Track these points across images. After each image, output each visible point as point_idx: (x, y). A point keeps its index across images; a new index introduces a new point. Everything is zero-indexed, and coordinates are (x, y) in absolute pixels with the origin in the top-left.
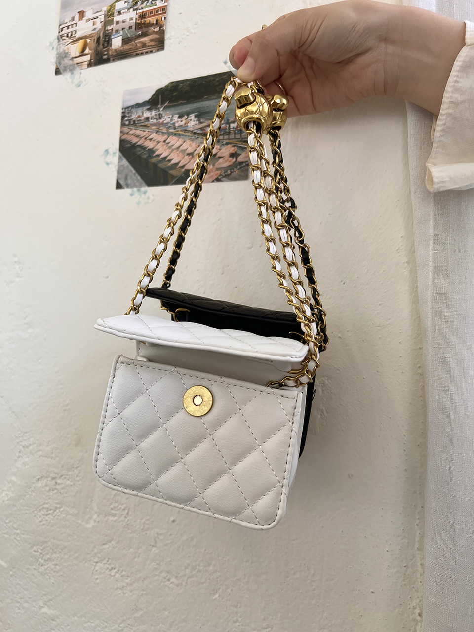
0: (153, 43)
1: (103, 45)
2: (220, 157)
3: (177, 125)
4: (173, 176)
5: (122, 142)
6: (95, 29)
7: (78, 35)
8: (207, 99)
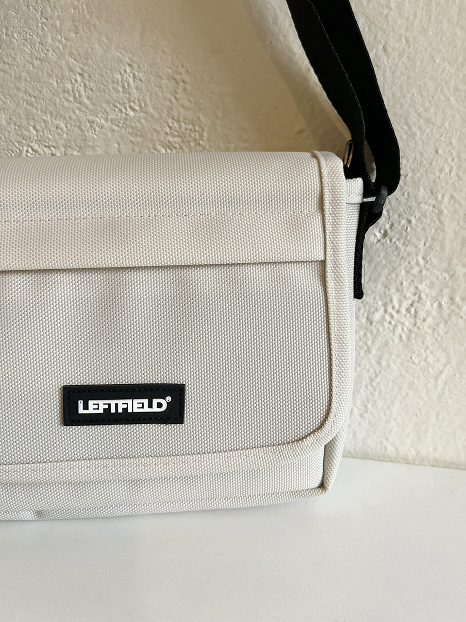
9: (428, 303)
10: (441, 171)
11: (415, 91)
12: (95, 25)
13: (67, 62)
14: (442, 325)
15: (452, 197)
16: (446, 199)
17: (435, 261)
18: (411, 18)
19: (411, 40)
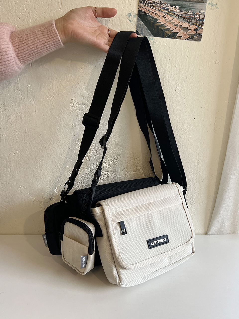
2: (189, 30)
3: (170, 10)
4: (166, 34)
5: (139, 11)
9: (188, 201)
10: (190, 176)
11: (185, 162)
12: (120, 148)
13: (113, 155)
14: (191, 205)
15: (192, 181)
16: (191, 181)
17: (189, 193)
18: (185, 149)
19: (184, 153)
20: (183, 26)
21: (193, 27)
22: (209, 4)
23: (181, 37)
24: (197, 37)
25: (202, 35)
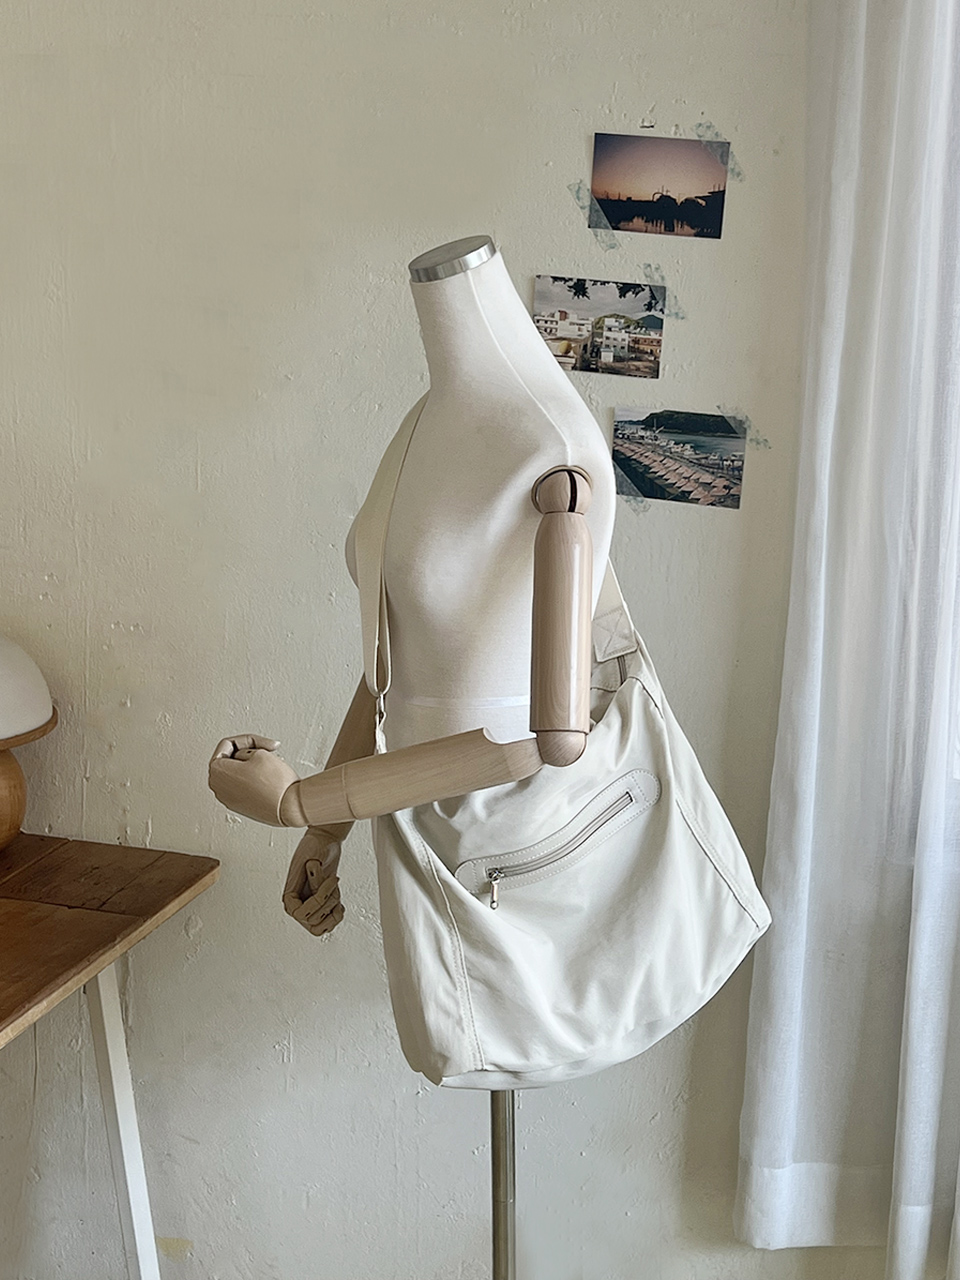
0: (647, 370)
1: (591, 354)
2: (714, 487)
3: (673, 450)
4: (670, 494)
5: (614, 451)
6: (580, 335)
7: (559, 335)
8: (701, 435)
20: (701, 480)
21: (721, 483)
22: (751, 440)
23: (699, 499)
24: (731, 500)
25: (739, 498)
